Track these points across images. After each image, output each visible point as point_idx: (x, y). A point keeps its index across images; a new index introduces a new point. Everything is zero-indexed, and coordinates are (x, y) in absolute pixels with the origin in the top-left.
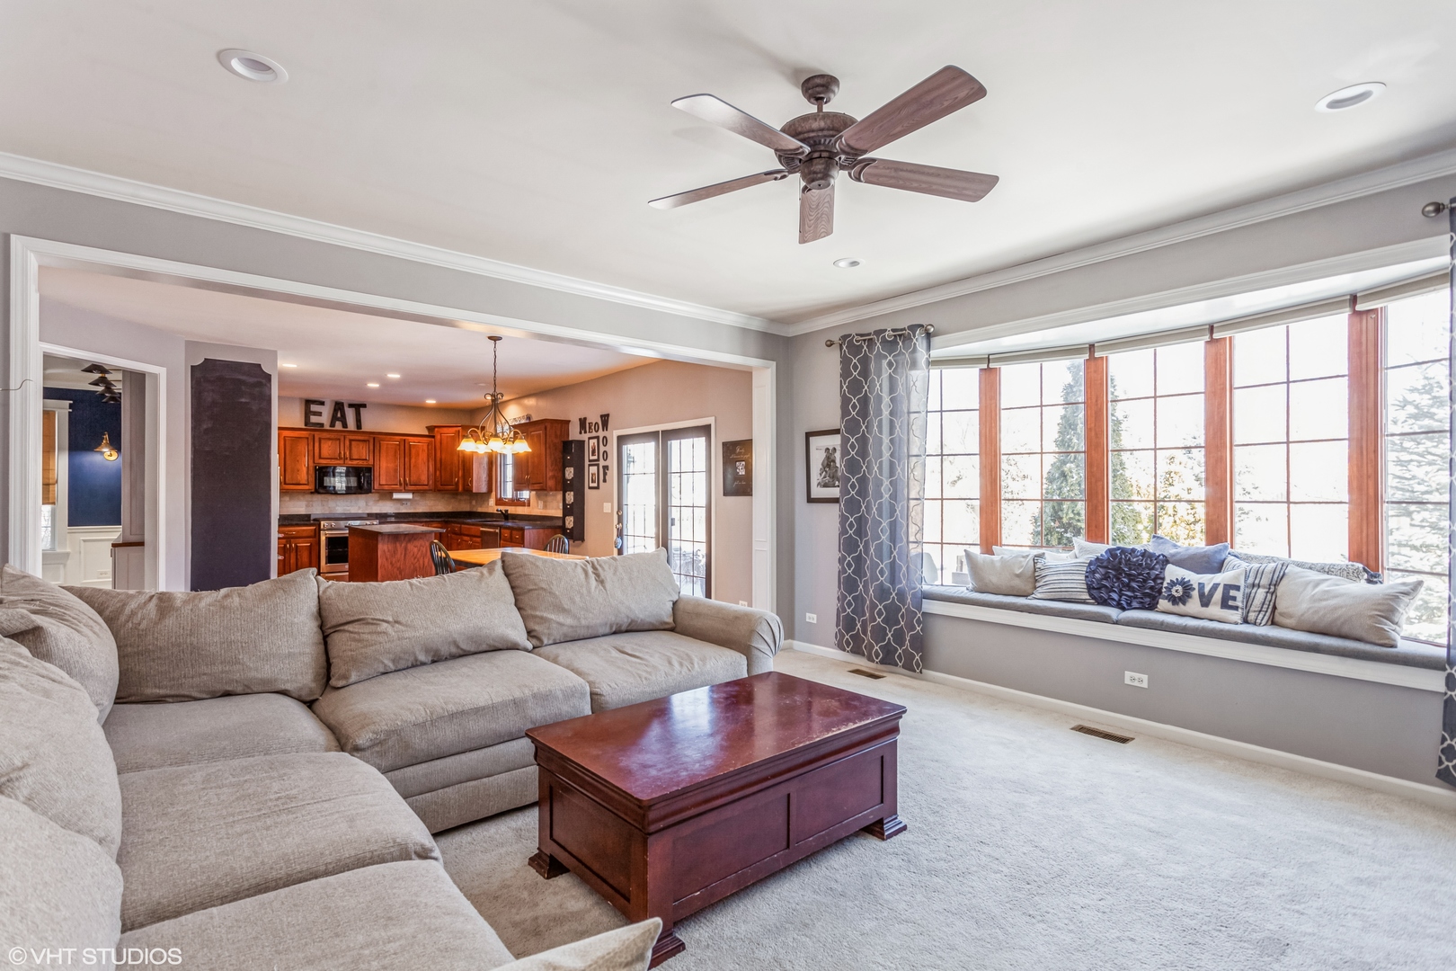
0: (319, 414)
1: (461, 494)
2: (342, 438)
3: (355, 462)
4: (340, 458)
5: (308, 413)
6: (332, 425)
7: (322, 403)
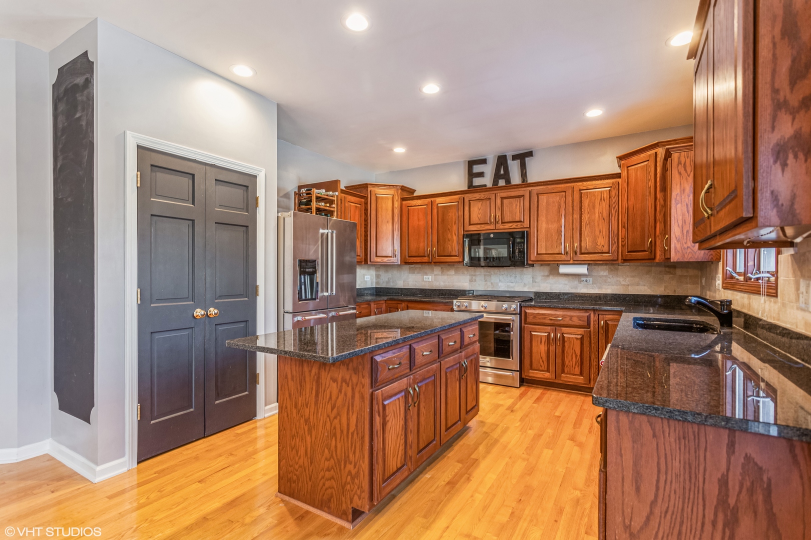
0: (481, 175)
1: (658, 265)
2: (493, 197)
3: (507, 226)
4: (491, 223)
5: (471, 175)
6: (495, 182)
7: (484, 161)
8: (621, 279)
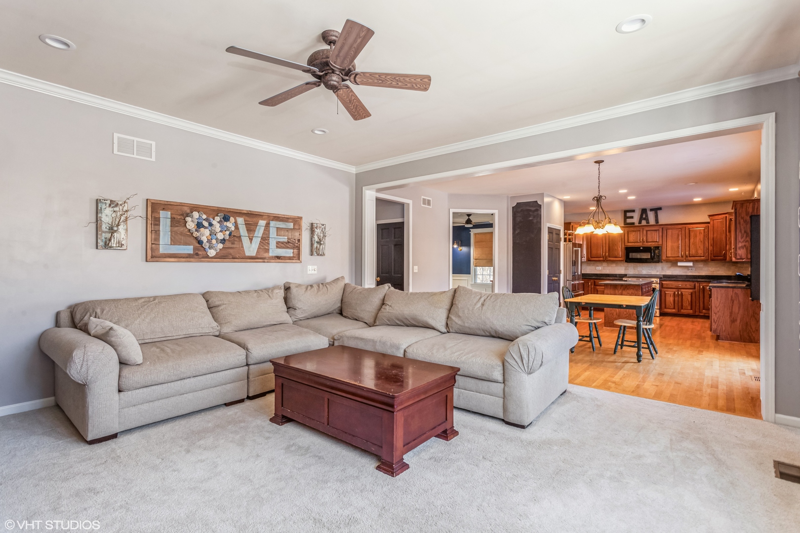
0: (632, 217)
2: (642, 230)
3: (649, 244)
4: (640, 242)
5: (626, 218)
6: (640, 222)
7: (633, 211)
8: (710, 268)
